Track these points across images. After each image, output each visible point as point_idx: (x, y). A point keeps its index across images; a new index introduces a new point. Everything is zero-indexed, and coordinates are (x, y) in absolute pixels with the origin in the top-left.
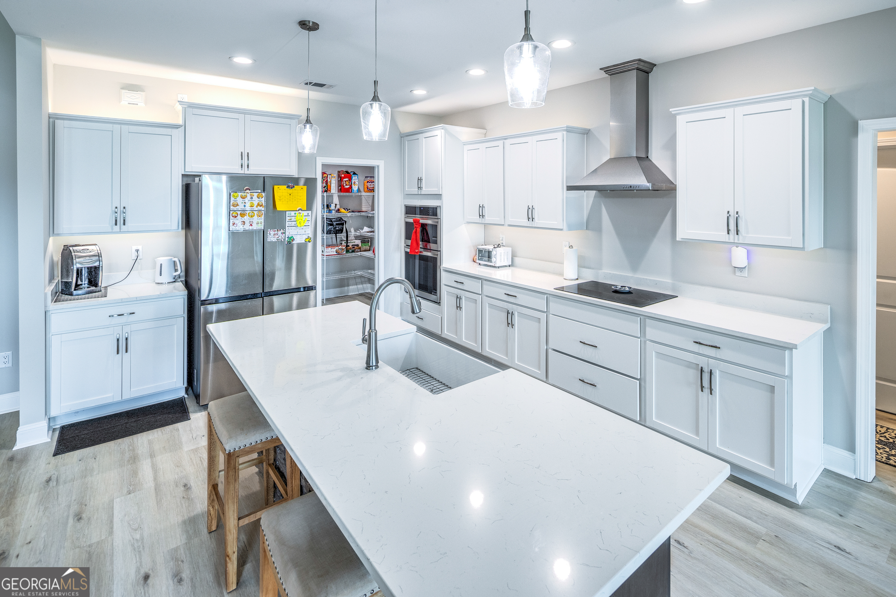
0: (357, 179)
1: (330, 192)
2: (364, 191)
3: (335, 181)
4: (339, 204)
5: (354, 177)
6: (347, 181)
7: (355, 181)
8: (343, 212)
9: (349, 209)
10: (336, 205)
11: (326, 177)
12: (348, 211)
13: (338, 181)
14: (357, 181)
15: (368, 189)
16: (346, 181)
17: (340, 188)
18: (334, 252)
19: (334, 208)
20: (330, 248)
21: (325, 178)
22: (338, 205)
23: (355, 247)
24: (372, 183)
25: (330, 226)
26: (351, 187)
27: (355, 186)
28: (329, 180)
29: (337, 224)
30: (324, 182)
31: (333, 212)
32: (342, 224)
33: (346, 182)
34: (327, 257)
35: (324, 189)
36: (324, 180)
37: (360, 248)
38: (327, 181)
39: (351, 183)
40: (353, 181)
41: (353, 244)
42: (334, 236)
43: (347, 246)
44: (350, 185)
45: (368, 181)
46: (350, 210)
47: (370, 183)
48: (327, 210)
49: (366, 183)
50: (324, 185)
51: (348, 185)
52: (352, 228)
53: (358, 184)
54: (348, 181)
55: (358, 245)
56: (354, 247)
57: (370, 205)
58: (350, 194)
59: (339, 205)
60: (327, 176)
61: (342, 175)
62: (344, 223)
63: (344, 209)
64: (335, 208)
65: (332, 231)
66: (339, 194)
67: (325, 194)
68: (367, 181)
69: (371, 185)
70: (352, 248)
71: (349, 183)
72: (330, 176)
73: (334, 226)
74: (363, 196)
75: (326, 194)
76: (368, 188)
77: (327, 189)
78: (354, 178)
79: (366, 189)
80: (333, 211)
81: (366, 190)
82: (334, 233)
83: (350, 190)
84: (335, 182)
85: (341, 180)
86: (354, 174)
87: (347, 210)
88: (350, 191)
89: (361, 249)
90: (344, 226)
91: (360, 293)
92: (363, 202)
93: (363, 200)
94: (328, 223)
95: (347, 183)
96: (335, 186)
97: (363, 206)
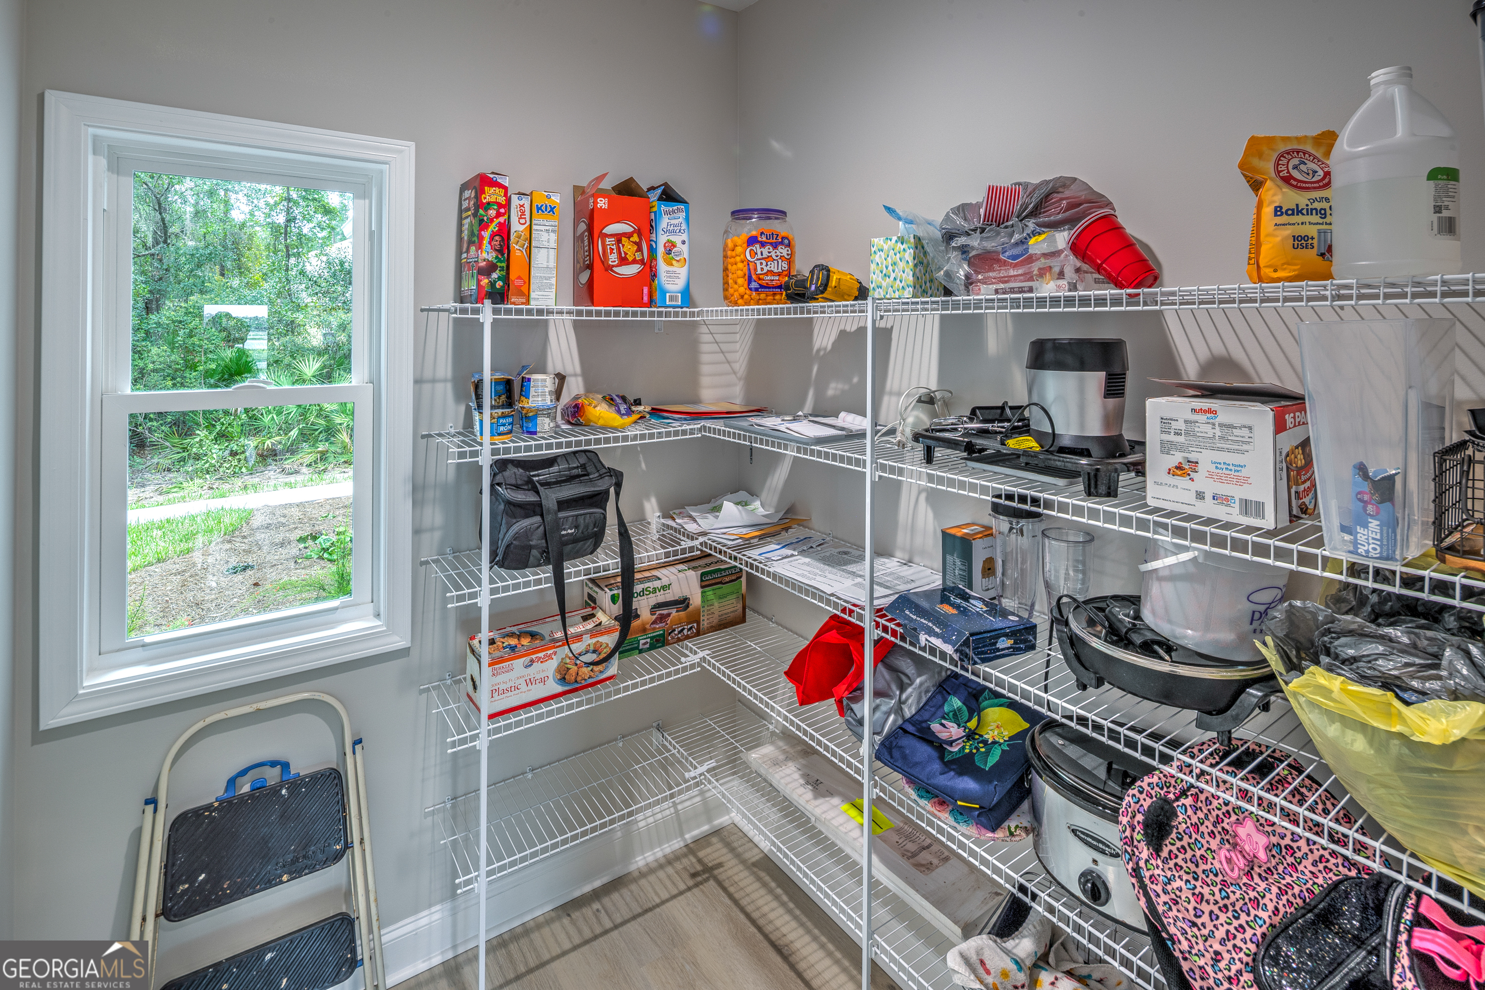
0: (684, 226)
1: (528, 302)
2: (726, 298)
3: (553, 237)
4: (578, 370)
5: (666, 213)
6: (629, 235)
7: (673, 238)
8: (601, 422)
9: (638, 402)
10: (561, 378)
11: (500, 205)
12: (629, 412)
13: (578, 239)
14: (684, 237)
15: (754, 285)
16: (618, 237)
17: (584, 277)
18: (543, 681)
19: (548, 401)
20: (519, 663)
21: (492, 213)
22: (575, 375)
23: (669, 615)
24: (775, 246)
25: (527, 516)
26: (650, 272)
27: (670, 268)
28: (517, 227)
29: (563, 504)
30: (487, 235)
31: (544, 424)
32: (598, 499)
33: (619, 241)
34: (497, 731)
35: (485, 281)
36: (483, 226)
37: (695, 618)
38: (504, 231)
39: (652, 250)
40: (662, 239)
41: (661, 597)
42: (547, 580)
43: (627, 617)
44: (642, 262)
45: (754, 233)
46: (641, 408)
47: (763, 245)
48: (504, 416)
49: (739, 250)
50: (487, 254)
51: (634, 262)
52: (648, 499)
53: (686, 255)
54: (635, 238)
55: (683, 603)
56: (662, 618)
57: (735, 373)
58: (643, 314)
59: (580, 379)
60: (502, 200)
61: (595, 203)
62: (612, 490)
63: (610, 400)
64: (558, 399)
65: (534, 552)
66: (579, 313)
67: (487, 314)
68: (744, 237)
69: (769, 258)
70: (654, 622)
71: (640, 249)
72: (526, 202)
73: (549, 518)
74: (704, 329)
75: (496, 312)
76: (750, 280)
77: (506, 279)
78: (664, 222)
79: (740, 286)
80: (540, 420)
81: (742, 290)
82: (547, 562)
83: (646, 290)
84: (559, 241)
85: (590, 229)
86: (669, 196)
87: (623, 408)
88: (646, 298)
89: (698, 623)
90: (611, 506)
91: (689, 837)
92: (705, 358)
93: (704, 348)
94: (509, 503)
95: (628, 248)
96: (552, 264)
97: (705, 381)
